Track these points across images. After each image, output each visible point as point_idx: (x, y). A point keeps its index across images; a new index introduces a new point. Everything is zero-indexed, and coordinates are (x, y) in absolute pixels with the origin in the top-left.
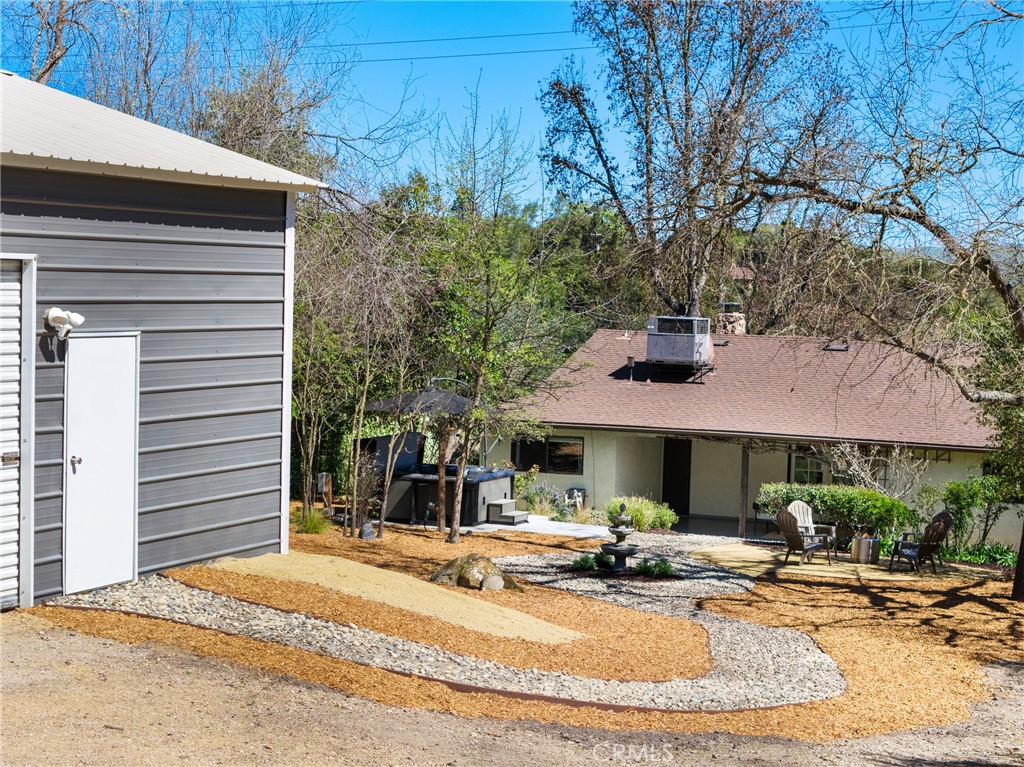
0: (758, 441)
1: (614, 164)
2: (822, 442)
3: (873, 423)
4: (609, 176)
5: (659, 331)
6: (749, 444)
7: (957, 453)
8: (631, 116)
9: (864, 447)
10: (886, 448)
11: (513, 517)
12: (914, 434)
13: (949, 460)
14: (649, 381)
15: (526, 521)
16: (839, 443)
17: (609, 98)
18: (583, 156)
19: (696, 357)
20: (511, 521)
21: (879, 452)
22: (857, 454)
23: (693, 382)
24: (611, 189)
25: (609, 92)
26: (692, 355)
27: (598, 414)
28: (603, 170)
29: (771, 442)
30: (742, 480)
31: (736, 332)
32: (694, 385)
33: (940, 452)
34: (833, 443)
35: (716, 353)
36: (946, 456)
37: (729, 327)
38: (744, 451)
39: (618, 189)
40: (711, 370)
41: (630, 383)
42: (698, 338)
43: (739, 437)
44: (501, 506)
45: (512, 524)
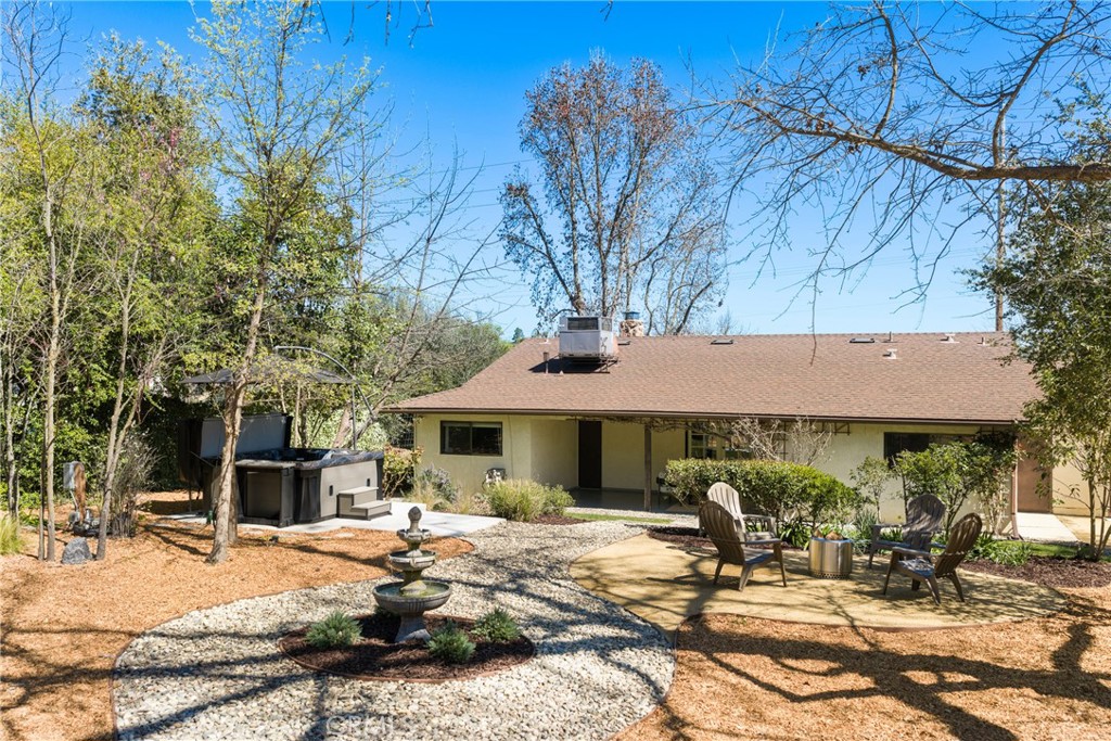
0: (659, 420)
1: (550, 238)
2: (722, 418)
3: (769, 400)
4: (547, 248)
5: (569, 328)
6: (651, 422)
7: (855, 425)
8: (562, 206)
9: (765, 422)
10: (787, 422)
11: (367, 510)
12: (812, 408)
13: (848, 433)
14: (562, 373)
15: (389, 513)
16: (738, 418)
17: (547, 196)
18: (530, 235)
19: (602, 350)
20: (364, 515)
21: (779, 426)
22: (758, 428)
23: (600, 372)
24: (548, 255)
25: (547, 192)
26: (598, 349)
27: (514, 400)
28: (542, 243)
29: (671, 420)
30: (646, 456)
31: (637, 335)
32: (601, 375)
33: (839, 425)
34: (731, 419)
35: (621, 350)
36: (845, 428)
37: (631, 331)
38: (646, 430)
39: (553, 256)
40: (615, 362)
41: (546, 376)
42: (603, 334)
43: (641, 417)
44: (352, 496)
45: (365, 518)
